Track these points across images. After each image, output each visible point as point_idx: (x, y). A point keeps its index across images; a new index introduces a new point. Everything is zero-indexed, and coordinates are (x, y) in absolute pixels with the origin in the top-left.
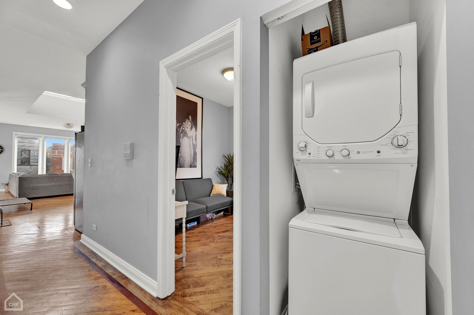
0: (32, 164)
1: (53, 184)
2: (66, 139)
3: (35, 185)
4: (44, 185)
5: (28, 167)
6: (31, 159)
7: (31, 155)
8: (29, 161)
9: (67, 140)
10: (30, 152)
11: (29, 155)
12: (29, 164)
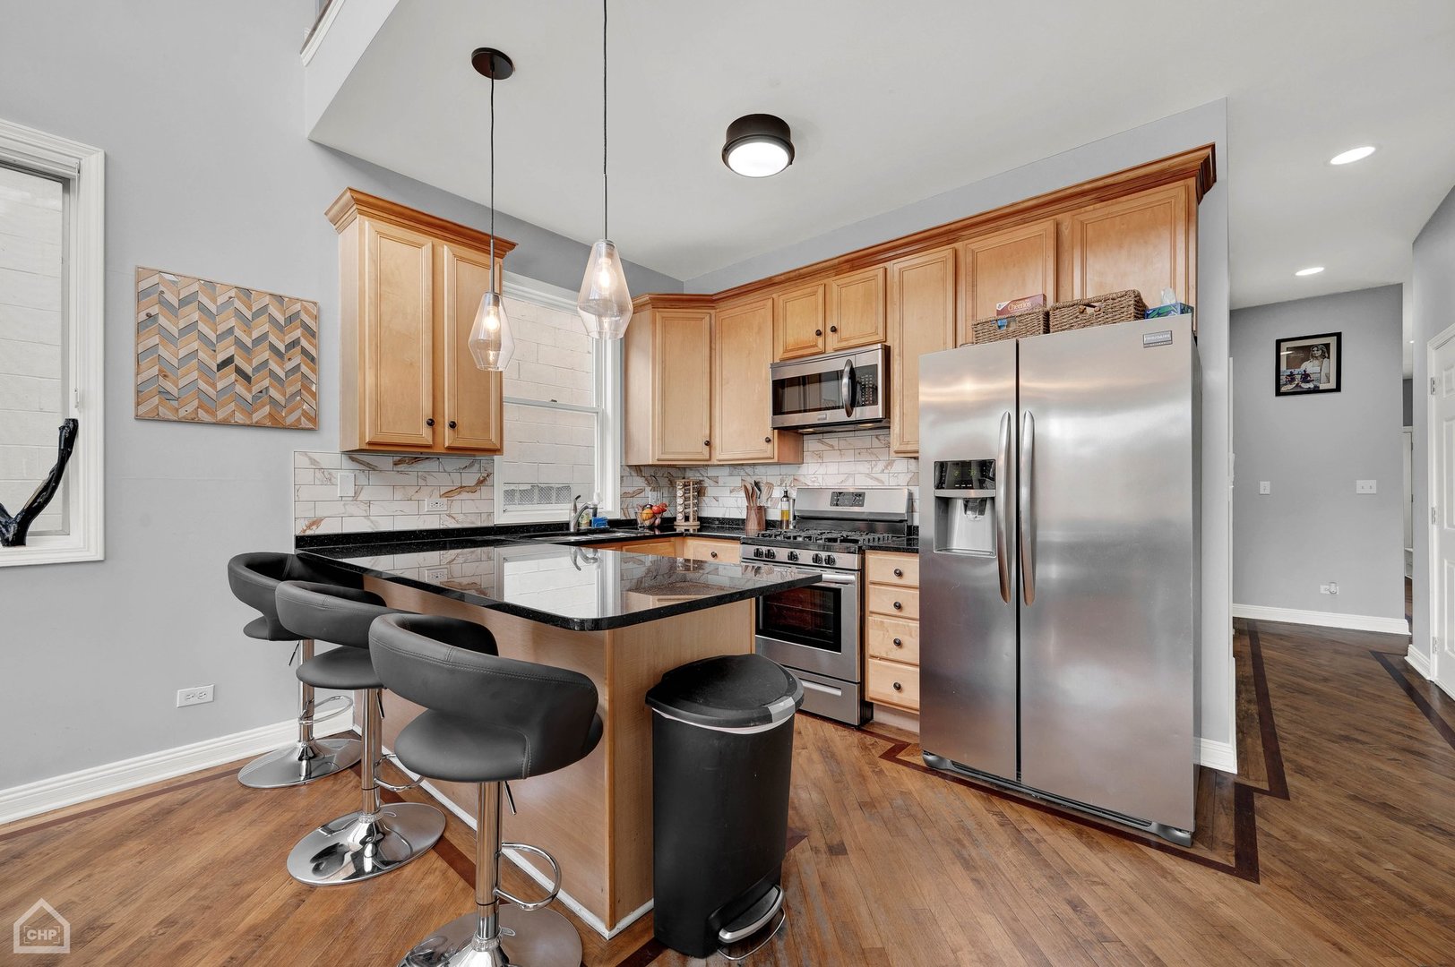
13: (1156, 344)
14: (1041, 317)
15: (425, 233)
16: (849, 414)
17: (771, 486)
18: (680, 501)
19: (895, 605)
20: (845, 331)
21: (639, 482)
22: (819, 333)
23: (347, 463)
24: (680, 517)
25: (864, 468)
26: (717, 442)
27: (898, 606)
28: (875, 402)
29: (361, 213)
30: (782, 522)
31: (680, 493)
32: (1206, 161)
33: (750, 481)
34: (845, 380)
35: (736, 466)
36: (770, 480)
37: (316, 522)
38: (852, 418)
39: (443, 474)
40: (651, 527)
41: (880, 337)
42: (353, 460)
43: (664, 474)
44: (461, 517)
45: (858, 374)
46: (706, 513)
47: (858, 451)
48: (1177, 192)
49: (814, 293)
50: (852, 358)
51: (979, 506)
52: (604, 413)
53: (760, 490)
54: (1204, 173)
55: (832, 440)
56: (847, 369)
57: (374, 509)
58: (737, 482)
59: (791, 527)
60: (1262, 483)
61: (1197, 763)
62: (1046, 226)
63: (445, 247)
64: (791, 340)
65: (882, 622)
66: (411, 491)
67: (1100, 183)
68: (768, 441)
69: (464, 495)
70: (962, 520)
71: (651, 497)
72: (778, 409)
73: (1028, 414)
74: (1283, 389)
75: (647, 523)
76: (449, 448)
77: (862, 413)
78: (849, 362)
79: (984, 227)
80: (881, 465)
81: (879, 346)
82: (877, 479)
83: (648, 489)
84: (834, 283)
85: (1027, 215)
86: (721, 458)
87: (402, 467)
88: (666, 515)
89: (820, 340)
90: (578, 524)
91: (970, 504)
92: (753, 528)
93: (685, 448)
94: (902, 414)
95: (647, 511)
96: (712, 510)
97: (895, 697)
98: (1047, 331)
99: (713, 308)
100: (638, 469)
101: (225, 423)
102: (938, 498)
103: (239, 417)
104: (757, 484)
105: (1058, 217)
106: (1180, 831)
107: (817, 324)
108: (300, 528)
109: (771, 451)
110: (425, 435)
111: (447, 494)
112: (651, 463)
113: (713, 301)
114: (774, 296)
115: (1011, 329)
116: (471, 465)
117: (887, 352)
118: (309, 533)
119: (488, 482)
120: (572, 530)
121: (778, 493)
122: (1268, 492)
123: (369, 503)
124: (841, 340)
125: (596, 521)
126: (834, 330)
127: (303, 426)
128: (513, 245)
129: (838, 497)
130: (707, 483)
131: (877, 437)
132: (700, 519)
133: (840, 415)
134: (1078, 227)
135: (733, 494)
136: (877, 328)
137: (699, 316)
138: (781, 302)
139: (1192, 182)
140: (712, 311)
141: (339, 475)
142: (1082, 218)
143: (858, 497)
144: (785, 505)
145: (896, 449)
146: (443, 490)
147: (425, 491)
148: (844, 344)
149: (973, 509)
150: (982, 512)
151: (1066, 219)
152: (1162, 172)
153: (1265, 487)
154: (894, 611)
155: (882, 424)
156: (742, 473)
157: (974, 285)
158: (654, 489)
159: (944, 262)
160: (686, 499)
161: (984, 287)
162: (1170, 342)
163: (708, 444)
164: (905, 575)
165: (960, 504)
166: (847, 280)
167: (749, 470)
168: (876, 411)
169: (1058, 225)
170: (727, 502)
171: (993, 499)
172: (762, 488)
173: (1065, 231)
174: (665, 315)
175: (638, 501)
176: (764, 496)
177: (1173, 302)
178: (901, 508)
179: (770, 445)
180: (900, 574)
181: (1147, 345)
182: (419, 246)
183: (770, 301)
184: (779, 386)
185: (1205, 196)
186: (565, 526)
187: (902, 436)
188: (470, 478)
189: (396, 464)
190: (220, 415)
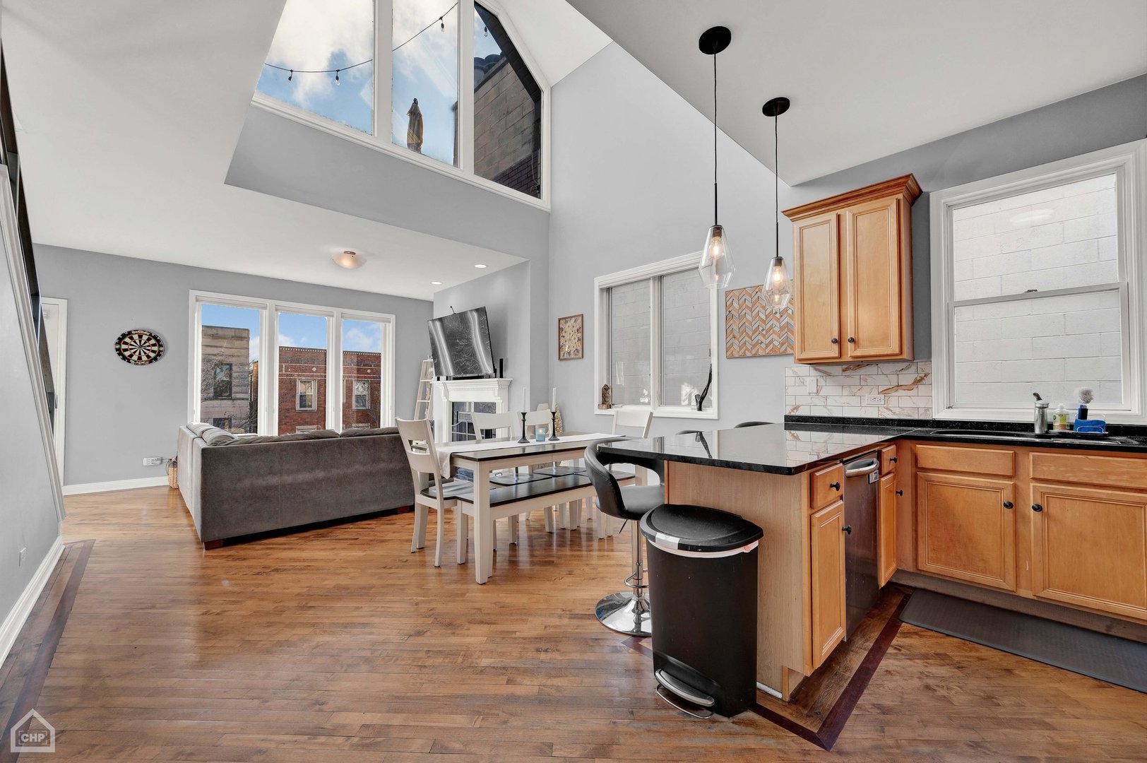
0: (239, 396)
1: (320, 474)
2: (333, 316)
3: (261, 482)
4: (288, 479)
5: (229, 402)
6: (233, 383)
7: (234, 375)
8: (231, 389)
9: (334, 319)
10: (231, 369)
11: (231, 376)
12: (230, 397)
23: (814, 372)
29: (792, 220)
37: (797, 408)
39: (882, 376)
42: (816, 369)
44: (898, 410)
57: (830, 401)
66: (855, 389)
69: (901, 392)
87: (847, 373)
90: (1049, 426)
108: (786, 412)
111: (885, 391)
116: (908, 367)
118: (793, 414)
119: (925, 381)
120: (1038, 432)
123: (826, 397)
141: (808, 380)
146: (881, 389)
147: (867, 389)
182: (827, 222)
188: (908, 378)
189: (844, 371)
190: (754, 352)
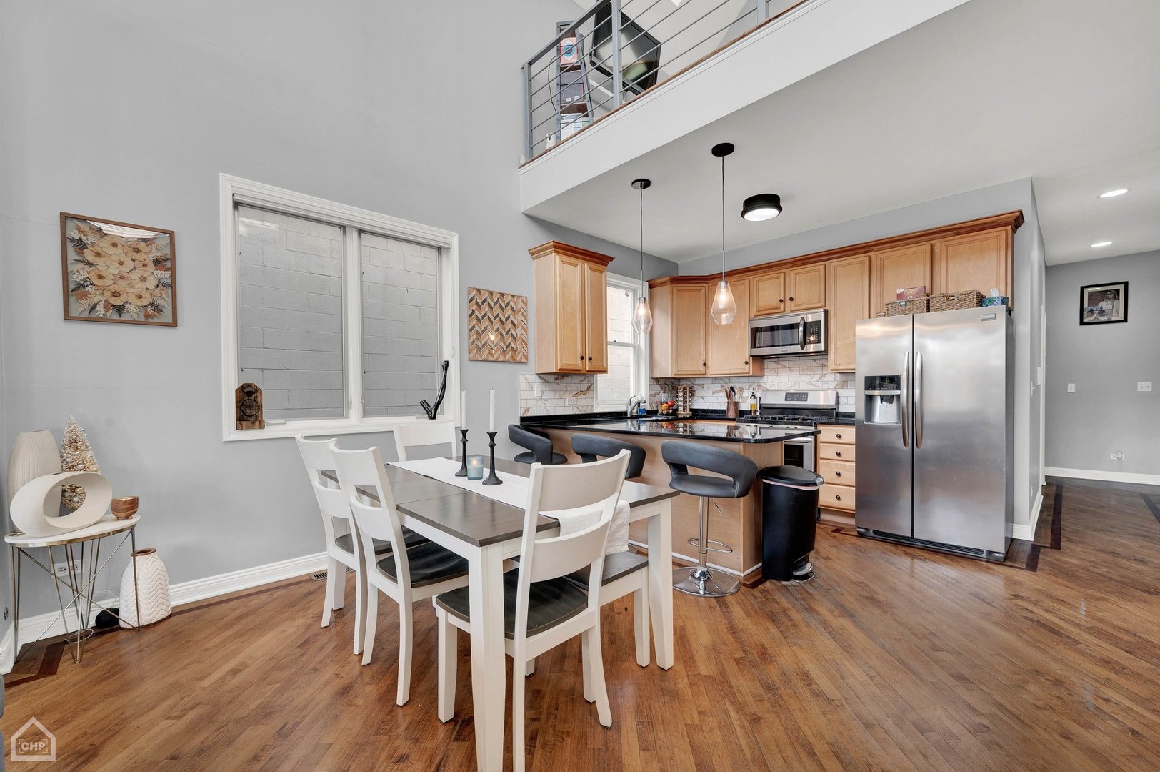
13: (988, 319)
14: (925, 301)
15: (579, 258)
16: (803, 348)
17: (741, 390)
18: (681, 399)
19: (837, 454)
20: (797, 300)
21: (657, 388)
22: (781, 301)
23: (538, 380)
24: (681, 408)
25: (806, 378)
26: (710, 364)
27: (839, 454)
28: (819, 342)
29: (555, 252)
30: (751, 411)
31: (681, 394)
32: (1018, 218)
33: (728, 387)
34: (801, 329)
35: (716, 378)
36: (741, 386)
37: (527, 410)
38: (805, 350)
39: (573, 384)
40: (667, 414)
41: (822, 304)
42: (540, 377)
43: (671, 384)
44: (580, 408)
45: (808, 326)
46: (694, 407)
47: (802, 369)
48: (1001, 233)
49: (778, 278)
50: (805, 317)
51: (888, 399)
52: (639, 347)
53: (734, 392)
54: (1017, 221)
55: (785, 362)
56: (802, 322)
57: (548, 404)
58: (718, 387)
59: (758, 414)
60: (1069, 385)
61: (1009, 536)
62: (926, 248)
63: (586, 264)
64: (762, 304)
65: (828, 463)
66: (562, 393)
67: (957, 226)
68: (747, 363)
69: (582, 396)
70: (879, 406)
71: (664, 397)
72: (754, 345)
73: (919, 352)
74: (1085, 321)
75: (665, 412)
76: (588, 371)
77: (810, 348)
78: (803, 319)
79: (888, 245)
80: (817, 377)
81: (822, 310)
82: (814, 385)
83: (662, 392)
84: (791, 273)
85: (913, 240)
86: (712, 373)
87: (557, 381)
88: (674, 407)
89: (782, 305)
90: (631, 412)
91: (885, 398)
92: (732, 414)
93: (690, 366)
94: (836, 349)
95: (664, 405)
96: (699, 404)
97: (835, 503)
98: (928, 310)
99: (707, 283)
100: (657, 380)
101: (496, 361)
102: (866, 395)
103: (502, 358)
104: (732, 388)
105: (933, 242)
106: (998, 553)
107: (780, 296)
108: (521, 413)
109: (749, 369)
110: (579, 364)
111: (575, 395)
112: (670, 376)
113: (707, 279)
114: (750, 277)
115: (908, 307)
116: (585, 379)
117: (826, 312)
118: (525, 415)
119: (591, 389)
120: (629, 416)
121: (747, 393)
122: (1073, 390)
123: (546, 400)
124: (796, 305)
125: (640, 410)
126: (791, 299)
127: (523, 361)
128: (612, 259)
129: (789, 396)
130: (696, 388)
131: (814, 360)
132: (691, 410)
133: (797, 349)
134: (944, 249)
135: (715, 395)
136: (820, 299)
137: (698, 288)
138: (755, 282)
139: (1009, 228)
140: (706, 285)
141: (535, 385)
142: (947, 243)
143: (803, 396)
144: (753, 401)
145: (832, 368)
146: (574, 393)
147: (567, 393)
148: (797, 308)
149: (886, 401)
150: (891, 402)
151: (937, 243)
152: (993, 222)
153: (1071, 388)
154: (836, 457)
155: (824, 353)
156: (722, 382)
157: (881, 278)
158: (665, 392)
159: (863, 263)
160: (685, 398)
161: (889, 277)
162: (995, 318)
163: (705, 365)
164: (843, 437)
165: (879, 398)
166: (800, 271)
167: (726, 380)
168: (821, 347)
169: (932, 247)
170: (711, 399)
171: (899, 396)
172: (736, 391)
173: (937, 250)
174: (679, 288)
175: (656, 399)
176: (737, 396)
177: (998, 295)
178: (832, 402)
179: (747, 366)
180: (839, 437)
181: (983, 320)
182: (576, 265)
183: (747, 281)
184: (755, 332)
185: (1018, 230)
186: (626, 413)
187: (835, 361)
188: (584, 387)
189: (555, 379)
190: (496, 357)
